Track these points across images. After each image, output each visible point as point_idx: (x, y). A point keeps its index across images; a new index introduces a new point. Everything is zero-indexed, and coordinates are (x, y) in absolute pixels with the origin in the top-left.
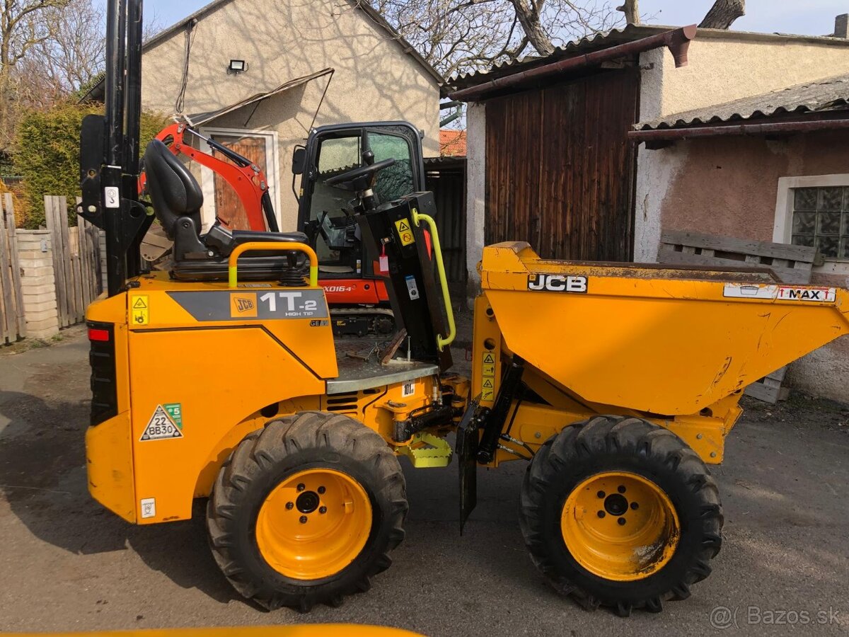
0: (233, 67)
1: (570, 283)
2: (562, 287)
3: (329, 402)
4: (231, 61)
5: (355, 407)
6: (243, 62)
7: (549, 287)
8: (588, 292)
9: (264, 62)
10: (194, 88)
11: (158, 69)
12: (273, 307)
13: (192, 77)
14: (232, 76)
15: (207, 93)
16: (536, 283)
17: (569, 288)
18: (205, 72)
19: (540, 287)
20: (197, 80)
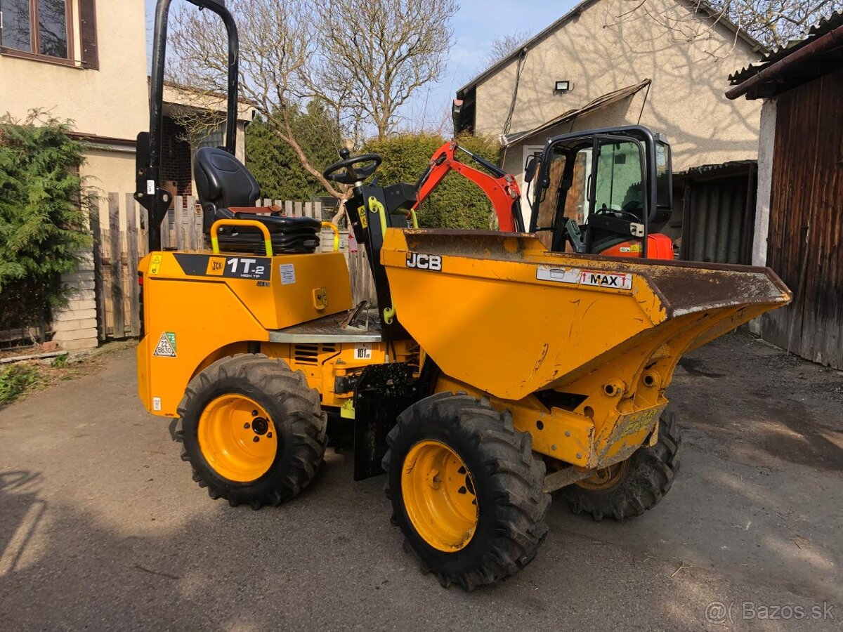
0: (558, 88)
1: (431, 262)
2: (425, 266)
3: (297, 353)
4: (557, 83)
5: (316, 360)
6: (568, 82)
7: (420, 266)
8: (443, 271)
9: (590, 80)
10: (522, 110)
11: (492, 97)
12: (234, 270)
13: (520, 101)
14: (558, 96)
15: (533, 114)
16: (411, 262)
17: (431, 267)
18: (533, 95)
19: (413, 265)
20: (525, 103)
